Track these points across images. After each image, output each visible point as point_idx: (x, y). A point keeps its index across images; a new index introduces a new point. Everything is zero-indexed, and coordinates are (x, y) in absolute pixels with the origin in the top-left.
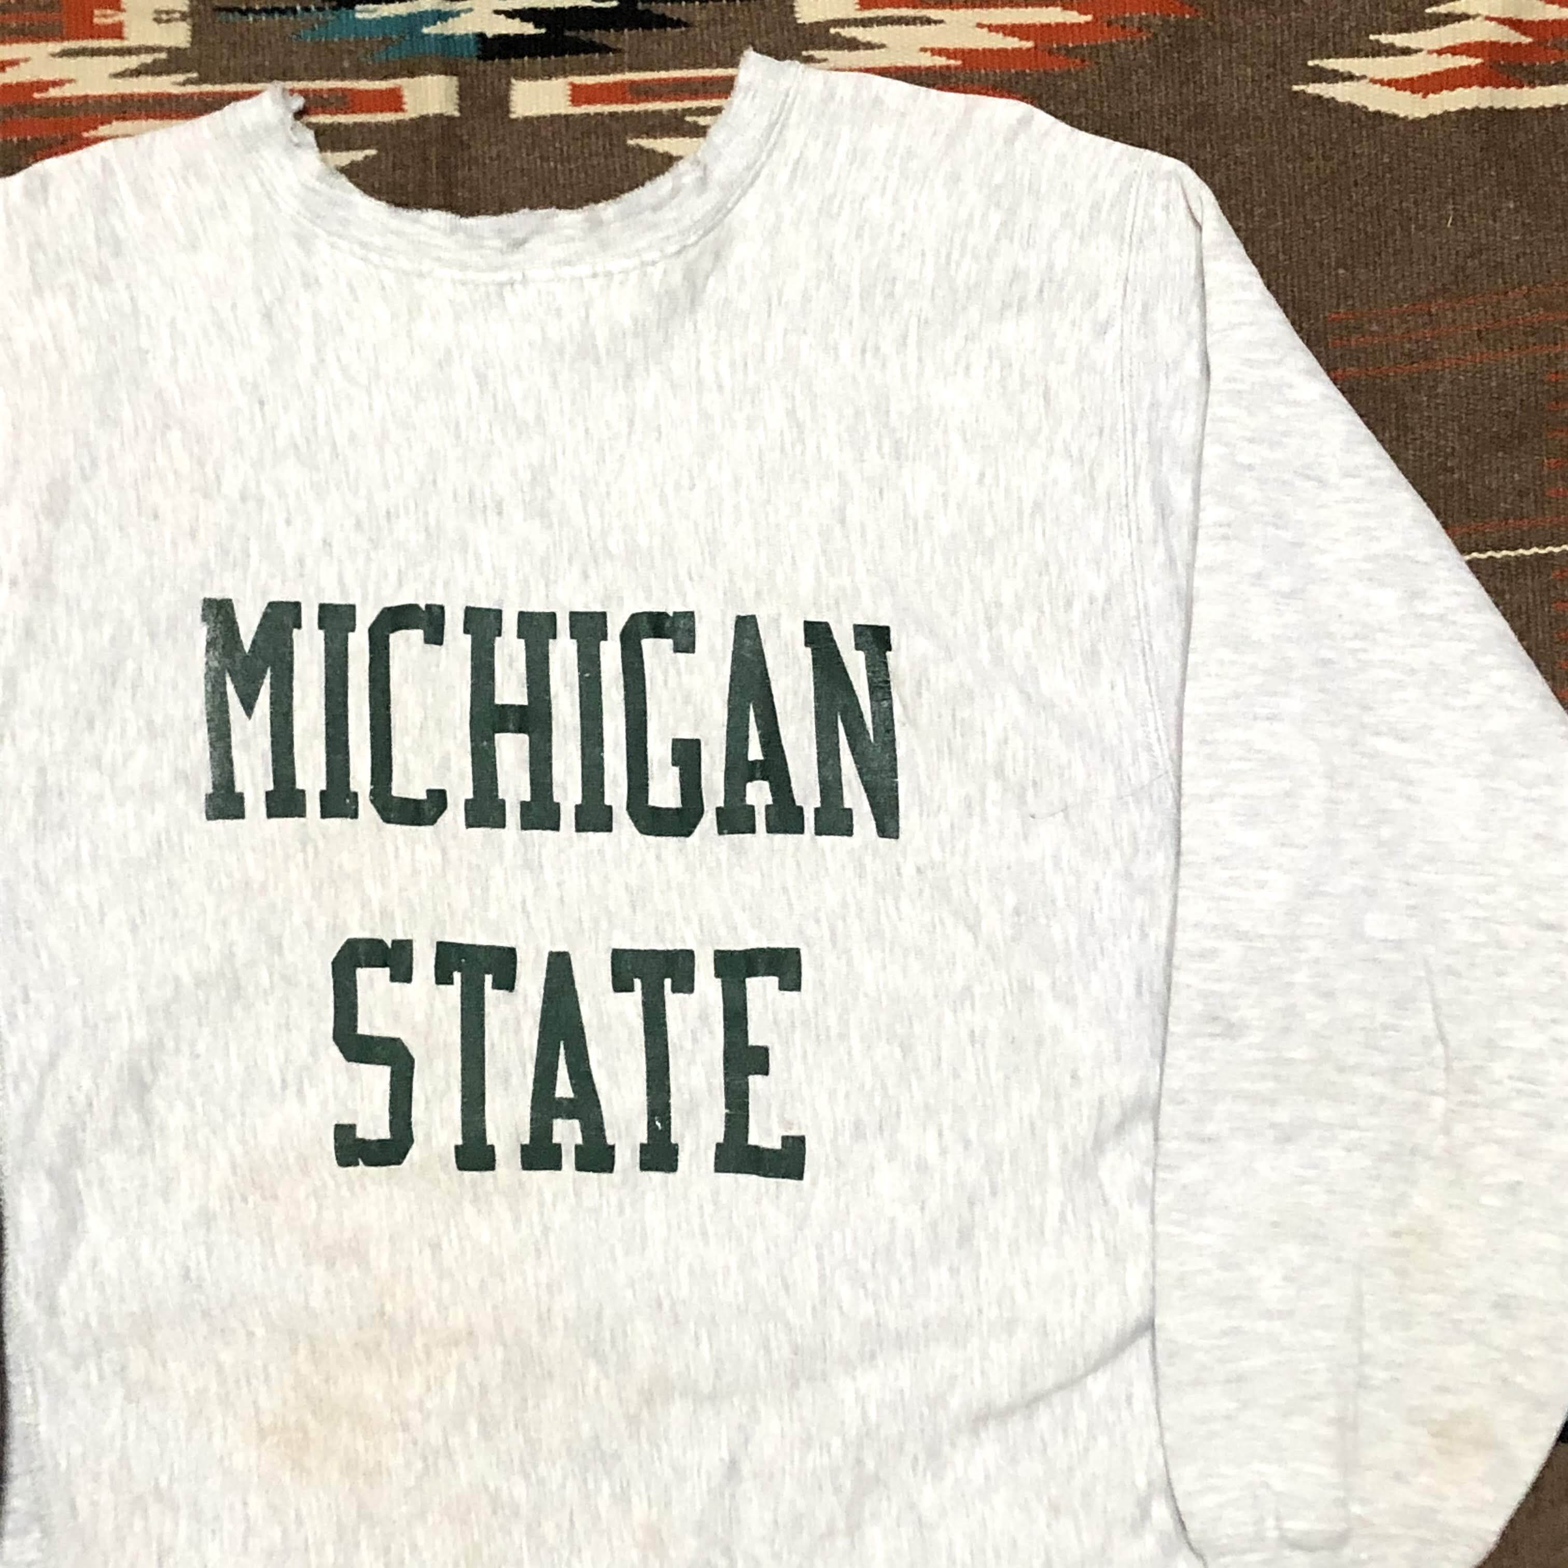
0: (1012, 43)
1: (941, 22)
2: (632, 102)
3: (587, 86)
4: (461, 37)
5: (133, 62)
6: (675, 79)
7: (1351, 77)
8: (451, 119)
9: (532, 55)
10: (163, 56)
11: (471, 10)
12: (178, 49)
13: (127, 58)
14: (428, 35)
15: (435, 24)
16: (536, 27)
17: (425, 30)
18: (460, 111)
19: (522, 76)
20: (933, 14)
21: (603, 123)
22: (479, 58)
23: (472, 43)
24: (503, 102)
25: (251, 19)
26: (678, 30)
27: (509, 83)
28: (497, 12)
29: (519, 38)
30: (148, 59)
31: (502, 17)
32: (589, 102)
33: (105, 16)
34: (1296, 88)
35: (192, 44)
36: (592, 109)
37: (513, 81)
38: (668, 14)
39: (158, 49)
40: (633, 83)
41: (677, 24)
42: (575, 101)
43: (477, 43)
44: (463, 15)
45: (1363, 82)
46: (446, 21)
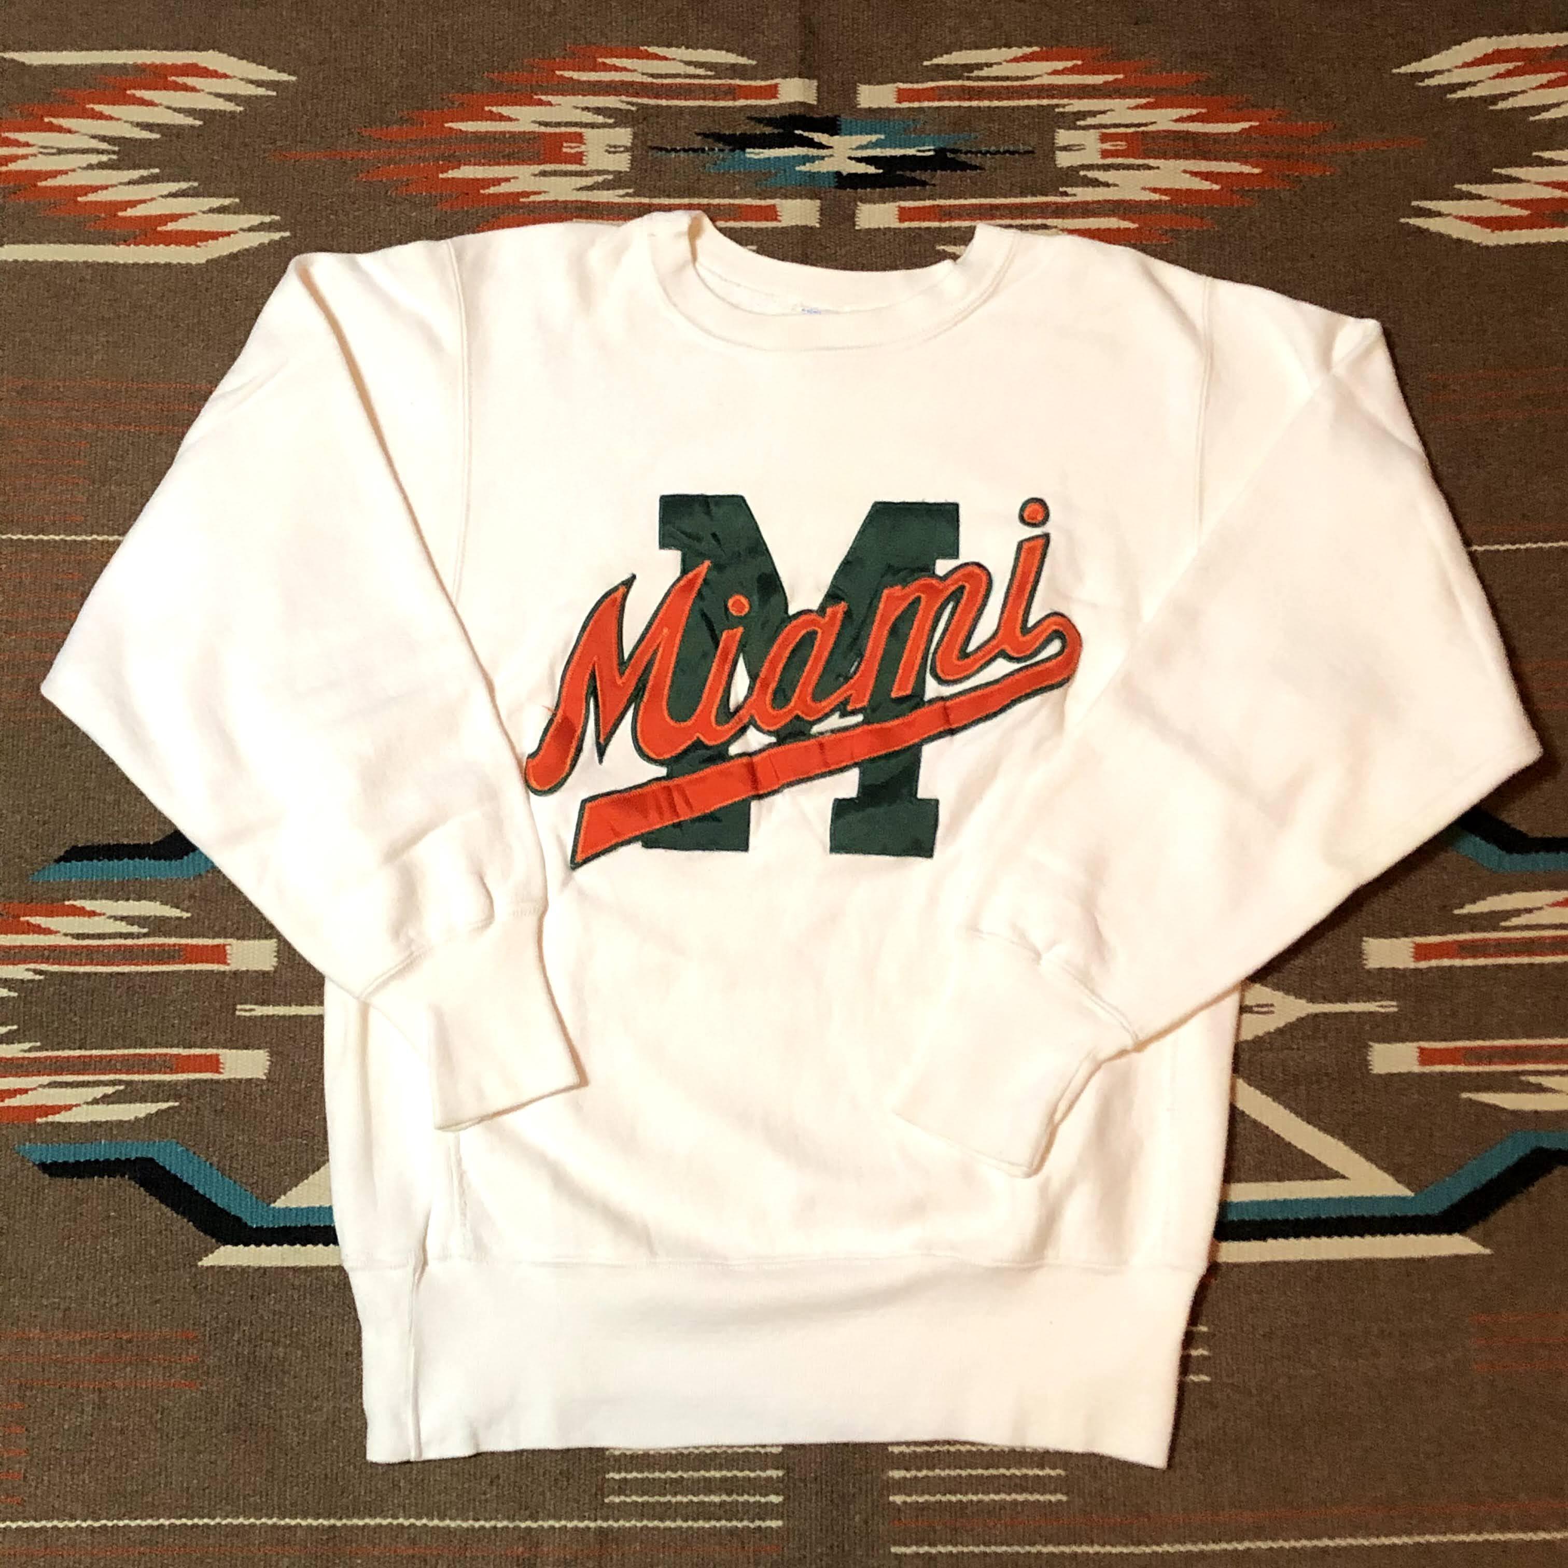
0: (1206, 185)
1: (1158, 168)
2: (939, 220)
3: (910, 208)
4: (824, 173)
5: (589, 181)
7: (1439, 214)
8: (813, 228)
9: (873, 188)
10: (610, 177)
11: (831, 156)
12: (620, 172)
13: (584, 179)
14: (801, 172)
15: (805, 164)
16: (877, 168)
17: (799, 169)
18: (821, 222)
19: (864, 201)
20: (1152, 162)
21: (921, 234)
22: (836, 187)
23: (832, 178)
24: (851, 218)
25: (673, 155)
26: (975, 172)
27: (856, 206)
28: (850, 158)
29: (865, 175)
30: (600, 179)
31: (854, 161)
32: (911, 220)
33: (571, 147)
34: (1403, 220)
35: (631, 169)
36: (913, 225)
37: (859, 204)
38: (968, 160)
39: (608, 172)
40: (940, 206)
41: (975, 168)
42: (901, 220)
43: (835, 178)
44: (826, 159)
45: (1449, 218)
46: (813, 162)
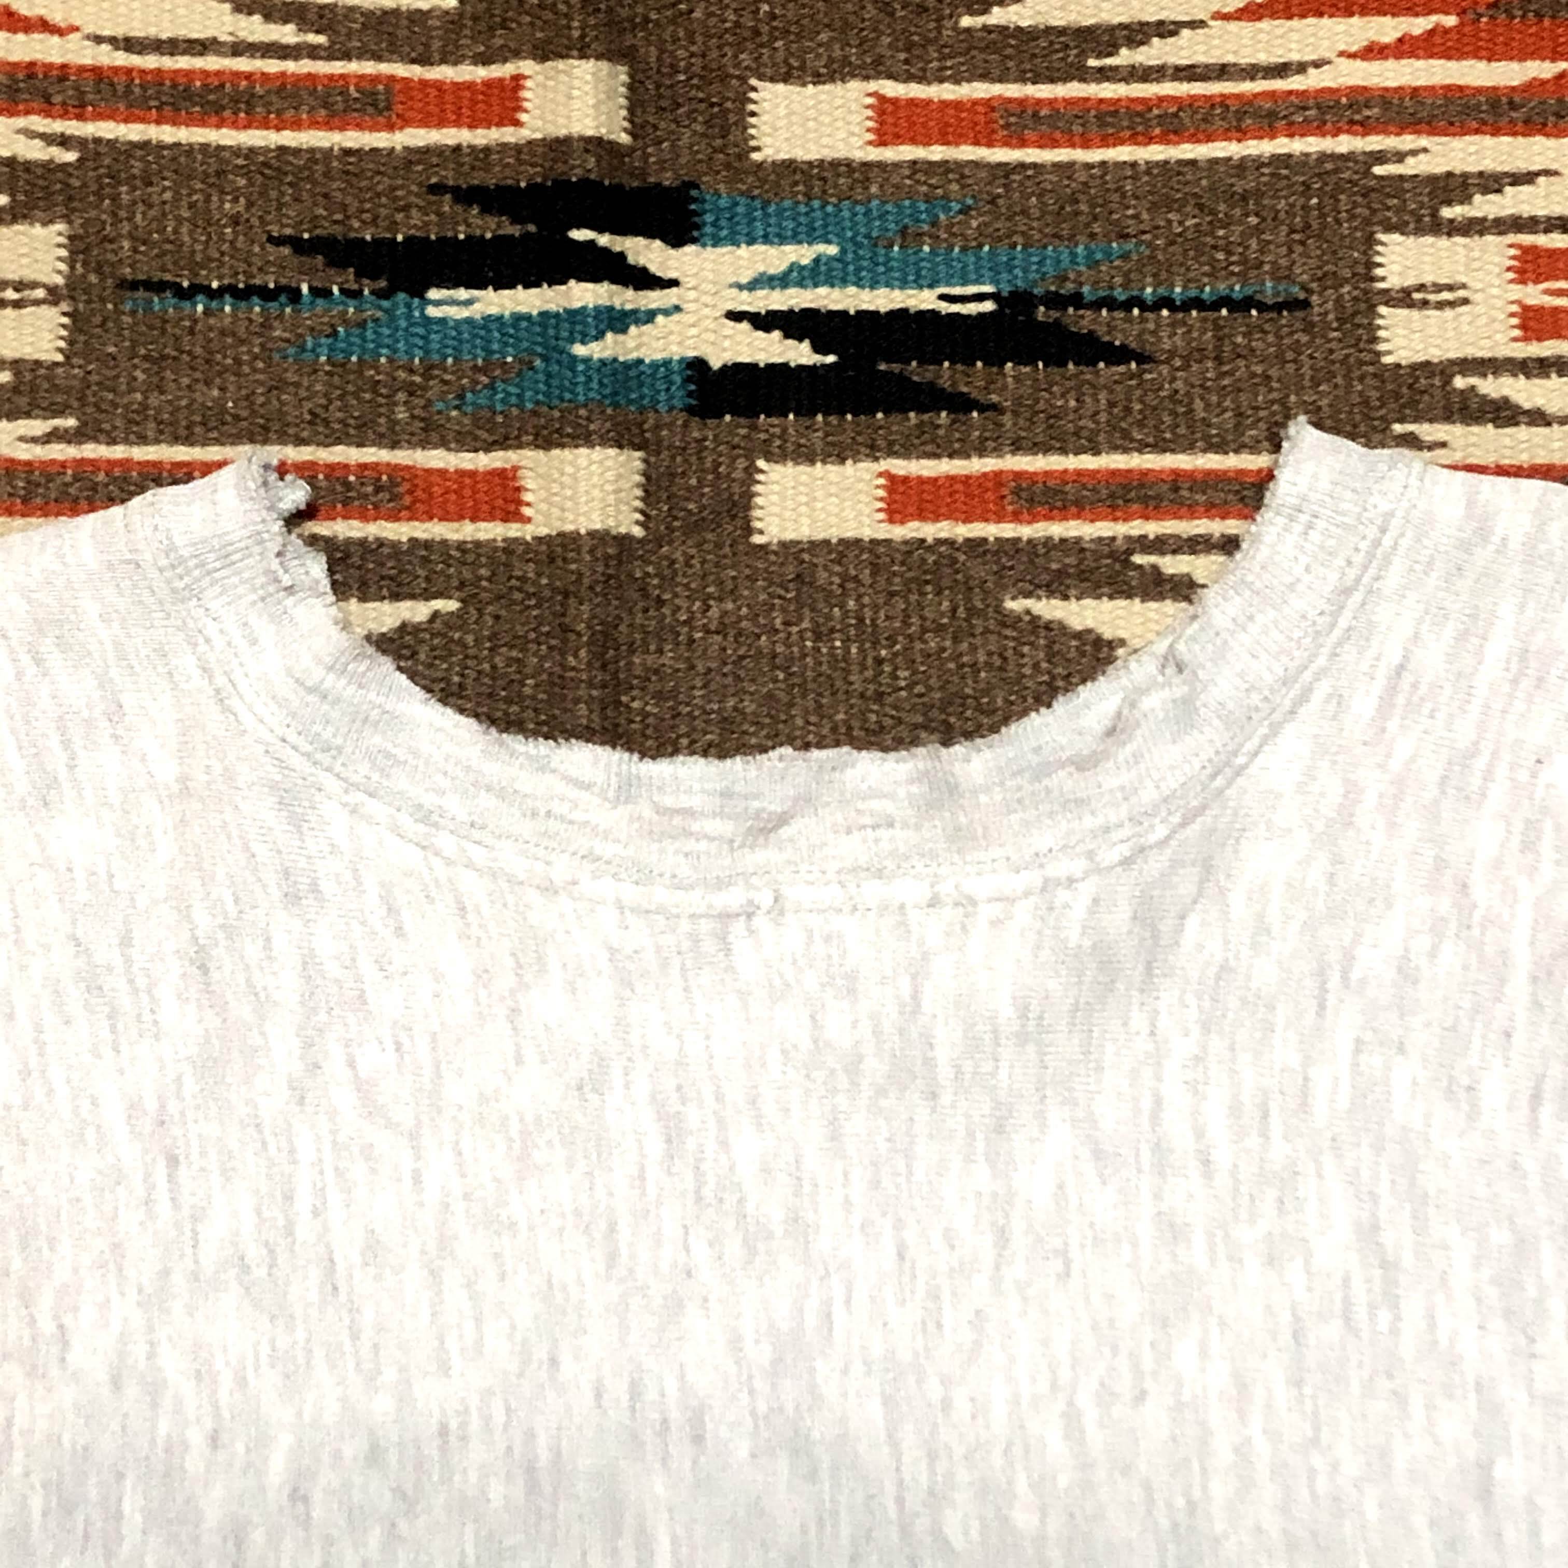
2: (1016, 517)
3: (921, 480)
4: (655, 365)
6: (1114, 473)
8: (623, 540)
9: (806, 411)
11: (677, 309)
12: (35, 364)
14: (587, 360)
15: (600, 336)
16: (818, 349)
17: (579, 350)
18: (645, 525)
19: (779, 457)
21: (955, 561)
22: (690, 410)
23: (677, 379)
24: (739, 509)
25: (200, 308)
26: (1122, 369)
27: (751, 470)
28: (735, 316)
29: (779, 370)
31: (745, 326)
32: (924, 516)
35: (67, 354)
36: (930, 531)
37: (761, 463)
38: (1101, 330)
40: (1018, 475)
41: (1120, 355)
42: (896, 516)
43: (688, 380)
44: (660, 319)
46: (624, 331)
